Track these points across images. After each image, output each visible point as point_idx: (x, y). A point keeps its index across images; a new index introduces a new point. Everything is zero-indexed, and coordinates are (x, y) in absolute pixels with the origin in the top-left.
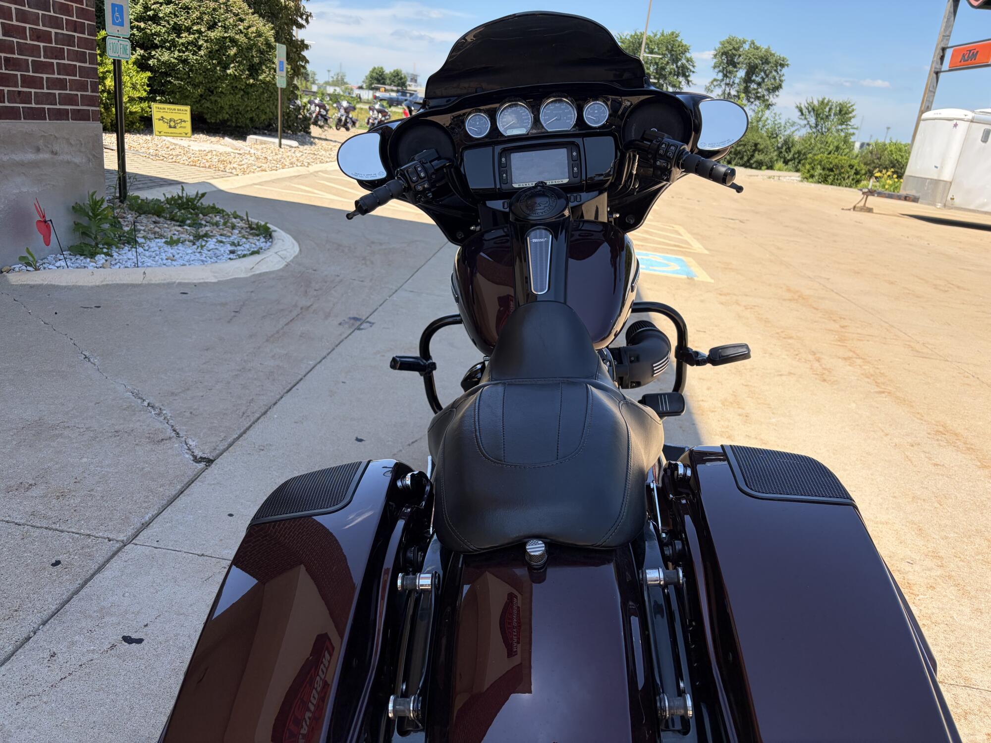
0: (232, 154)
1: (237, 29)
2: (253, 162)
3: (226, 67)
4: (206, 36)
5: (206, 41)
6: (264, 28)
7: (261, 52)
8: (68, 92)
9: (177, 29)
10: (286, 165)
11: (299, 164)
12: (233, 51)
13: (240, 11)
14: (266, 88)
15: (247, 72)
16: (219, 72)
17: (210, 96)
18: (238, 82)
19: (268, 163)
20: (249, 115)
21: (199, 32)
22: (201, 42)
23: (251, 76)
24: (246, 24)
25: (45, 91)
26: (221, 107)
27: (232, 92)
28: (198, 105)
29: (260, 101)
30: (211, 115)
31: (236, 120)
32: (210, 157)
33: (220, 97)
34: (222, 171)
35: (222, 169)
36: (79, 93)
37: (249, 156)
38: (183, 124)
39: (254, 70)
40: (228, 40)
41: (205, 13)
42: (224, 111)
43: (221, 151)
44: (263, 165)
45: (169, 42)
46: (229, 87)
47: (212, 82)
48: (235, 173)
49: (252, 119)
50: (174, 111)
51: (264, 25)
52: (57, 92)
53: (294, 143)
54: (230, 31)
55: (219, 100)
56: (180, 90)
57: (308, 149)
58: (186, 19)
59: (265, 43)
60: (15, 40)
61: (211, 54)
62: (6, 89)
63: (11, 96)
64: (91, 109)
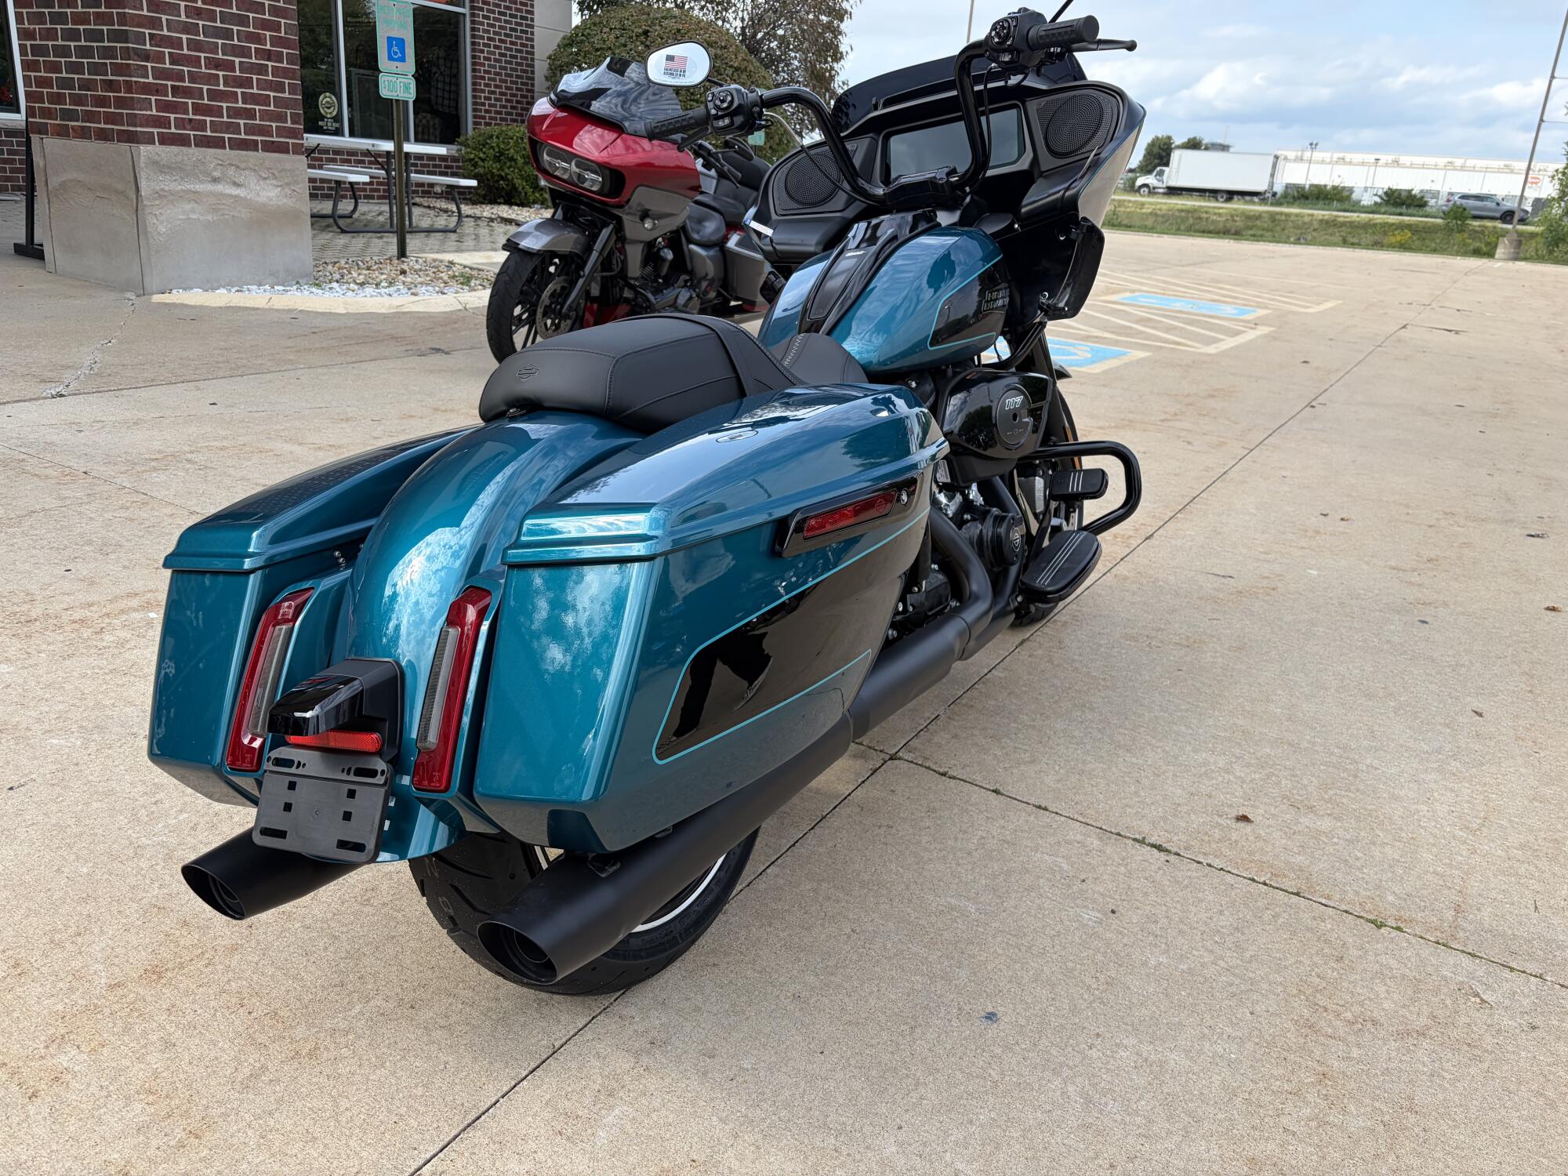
8: (258, 122)
25: (225, 119)
36: (274, 125)
52: (242, 122)
60: (186, 69)
62: (172, 116)
63: (180, 123)
64: (291, 141)
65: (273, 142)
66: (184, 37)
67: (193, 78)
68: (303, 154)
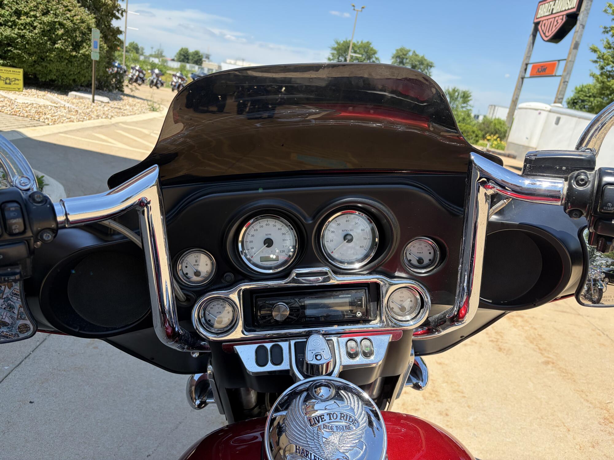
0: (50, 107)
1: (65, 16)
2: (65, 115)
3: (54, 43)
4: (40, 20)
5: (40, 23)
6: (87, 17)
7: (84, 34)
9: (18, 13)
10: (92, 117)
11: (104, 117)
12: (61, 32)
13: (69, 4)
14: (86, 59)
15: (71, 47)
16: (49, 46)
17: (42, 62)
18: (64, 54)
19: (78, 115)
20: (72, 77)
21: (35, 16)
22: (35, 24)
23: (74, 50)
24: (73, 13)
26: (50, 70)
27: (59, 60)
28: (33, 68)
29: (81, 68)
30: (42, 75)
31: (62, 80)
32: (29, 109)
33: (49, 63)
34: (37, 120)
35: (37, 119)
37: (63, 109)
38: (17, 82)
39: (77, 46)
40: (57, 23)
41: (41, 4)
42: (52, 73)
43: (41, 104)
44: (72, 117)
45: (11, 22)
46: (56, 57)
47: (43, 53)
48: (47, 123)
49: (74, 80)
50: (9, 72)
51: (88, 15)
53: (106, 99)
54: (59, 17)
55: (48, 65)
56: (18, 56)
57: (116, 104)
58: (25, 7)
59: (86, 27)
61: (44, 33)
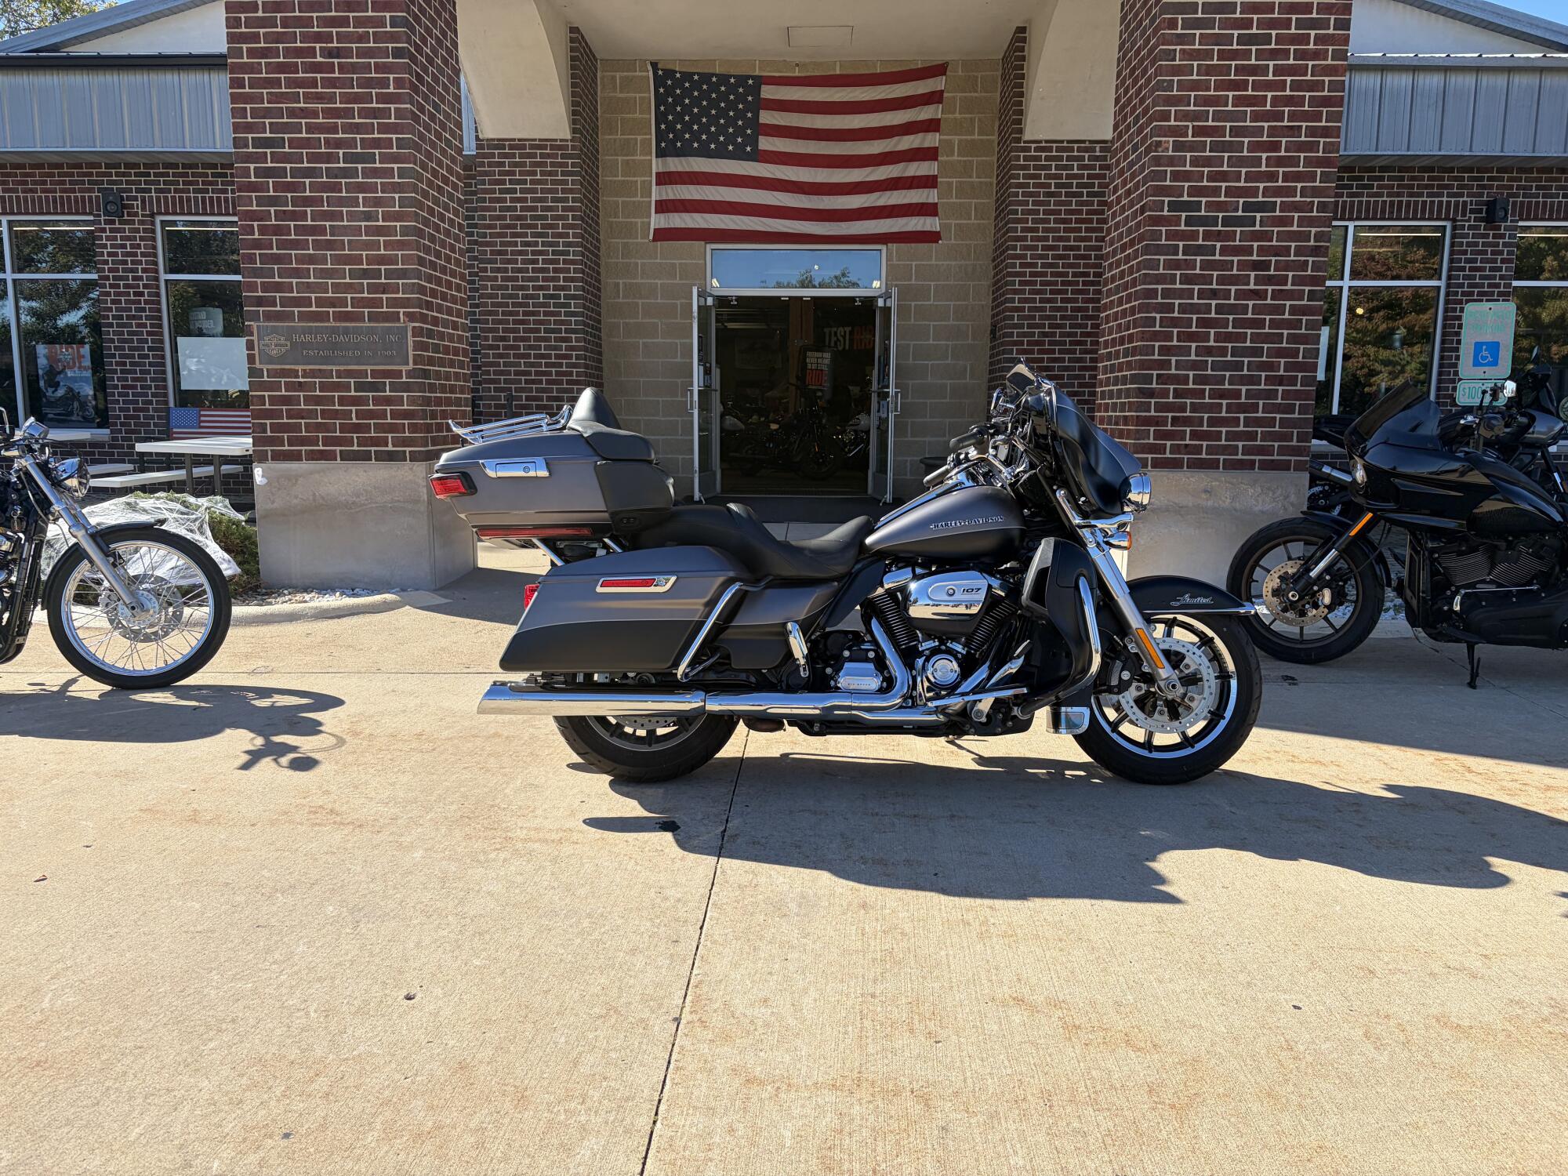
8: (1258, 443)
25: (1223, 442)
36: (1276, 444)
52: (1240, 444)
60: (1188, 401)
62: (1169, 443)
63: (1175, 449)
64: (1293, 458)
65: (1273, 461)
66: (1191, 373)
67: (1195, 408)
68: (1306, 470)
